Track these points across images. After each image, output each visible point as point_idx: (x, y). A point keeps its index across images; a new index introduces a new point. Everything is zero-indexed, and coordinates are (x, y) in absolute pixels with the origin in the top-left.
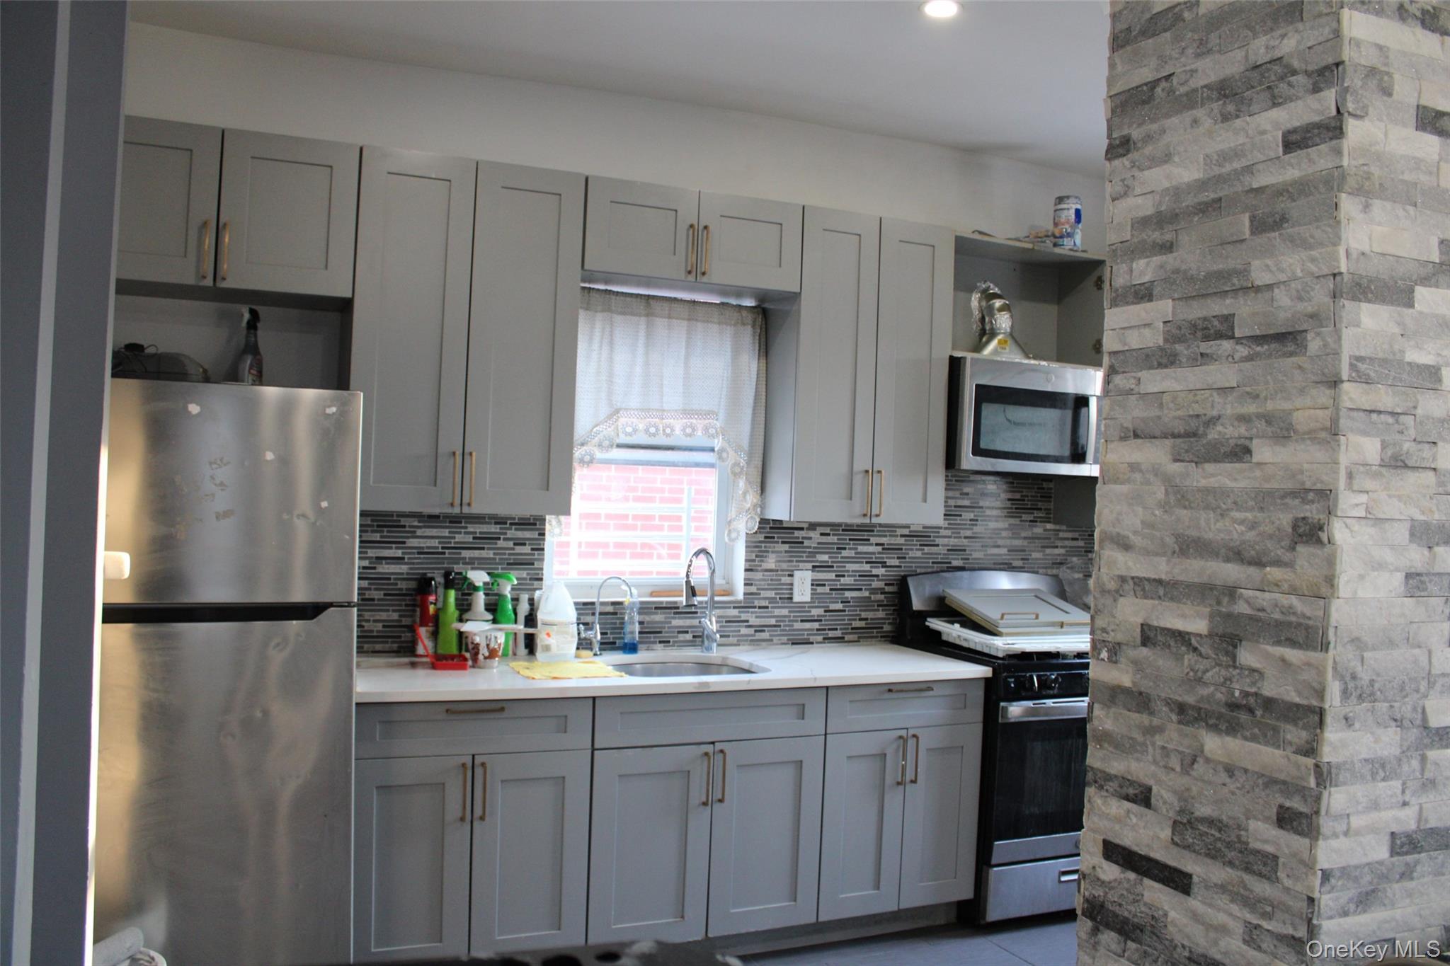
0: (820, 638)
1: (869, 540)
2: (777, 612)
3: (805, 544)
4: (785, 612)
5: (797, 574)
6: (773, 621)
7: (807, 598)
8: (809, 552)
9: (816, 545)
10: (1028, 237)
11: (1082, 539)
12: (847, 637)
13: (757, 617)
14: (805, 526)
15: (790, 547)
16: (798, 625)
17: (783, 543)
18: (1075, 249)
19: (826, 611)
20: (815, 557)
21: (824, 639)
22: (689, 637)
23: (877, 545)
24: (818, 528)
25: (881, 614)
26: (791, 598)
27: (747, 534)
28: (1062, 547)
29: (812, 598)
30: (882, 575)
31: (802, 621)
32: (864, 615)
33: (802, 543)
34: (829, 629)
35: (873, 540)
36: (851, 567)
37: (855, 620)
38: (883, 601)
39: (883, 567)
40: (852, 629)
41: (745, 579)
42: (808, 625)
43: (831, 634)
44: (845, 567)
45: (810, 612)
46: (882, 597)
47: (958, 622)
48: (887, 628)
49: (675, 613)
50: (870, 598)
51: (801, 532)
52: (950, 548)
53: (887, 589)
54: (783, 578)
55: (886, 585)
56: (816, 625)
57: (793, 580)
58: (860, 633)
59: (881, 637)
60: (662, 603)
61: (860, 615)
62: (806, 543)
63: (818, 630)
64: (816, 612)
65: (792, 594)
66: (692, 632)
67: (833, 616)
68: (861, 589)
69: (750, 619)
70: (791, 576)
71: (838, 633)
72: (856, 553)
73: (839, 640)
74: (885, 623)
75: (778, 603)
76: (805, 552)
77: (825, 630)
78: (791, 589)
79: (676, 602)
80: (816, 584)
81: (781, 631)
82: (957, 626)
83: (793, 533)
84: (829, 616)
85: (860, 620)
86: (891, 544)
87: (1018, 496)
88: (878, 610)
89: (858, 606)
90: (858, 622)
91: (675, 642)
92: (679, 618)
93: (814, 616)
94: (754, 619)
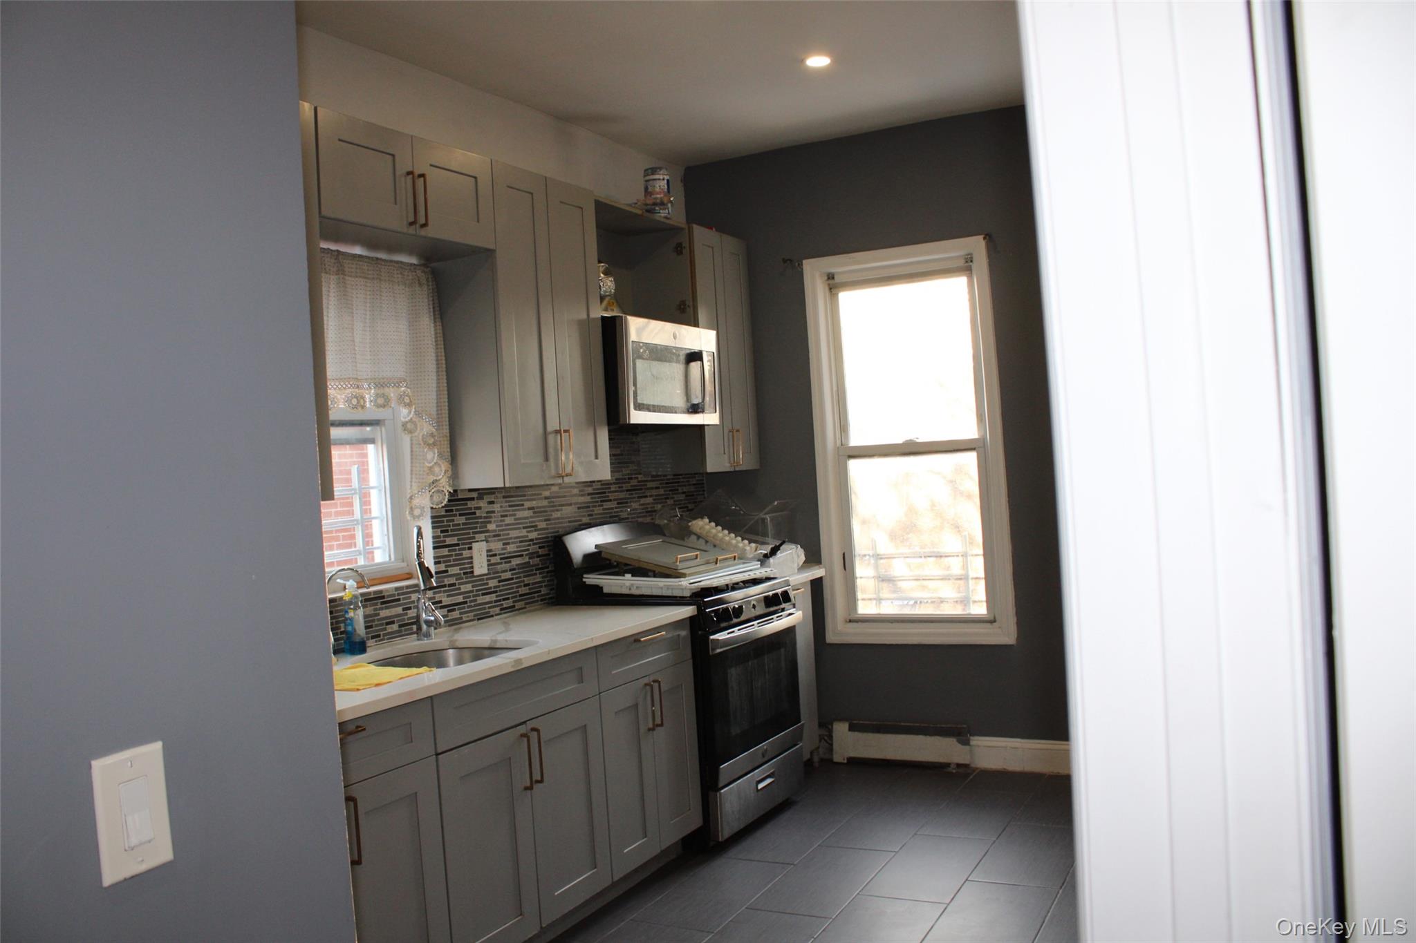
0: (497, 610)
1: (523, 505)
2: (464, 588)
3: (478, 515)
4: (469, 587)
5: (475, 545)
6: (460, 599)
7: (485, 571)
8: (482, 522)
9: (485, 515)
10: (636, 204)
11: (662, 488)
12: (518, 605)
13: (448, 596)
14: (475, 495)
15: (466, 519)
16: (480, 600)
17: (460, 515)
18: (669, 216)
19: (499, 582)
20: (486, 527)
21: (501, 610)
22: (395, 627)
23: (529, 509)
24: (485, 497)
25: (538, 578)
26: (472, 572)
27: (432, 508)
28: (651, 496)
29: (488, 570)
30: (537, 539)
31: (483, 594)
32: (527, 580)
33: (475, 513)
34: (504, 600)
35: (527, 504)
36: (514, 534)
37: (520, 587)
38: (538, 565)
39: (536, 531)
40: (520, 596)
41: (435, 558)
42: (487, 598)
43: (505, 604)
44: (508, 534)
45: (487, 584)
46: (537, 560)
47: (628, 572)
48: (544, 591)
49: (383, 603)
50: (529, 562)
51: (473, 502)
52: (579, 506)
53: (541, 552)
54: (464, 552)
55: (540, 548)
56: (493, 597)
57: (471, 553)
58: (526, 599)
59: (542, 600)
60: (369, 593)
61: (524, 581)
62: (478, 513)
63: (496, 601)
64: (493, 583)
65: (472, 567)
66: (398, 621)
67: (507, 585)
68: (522, 556)
69: (443, 599)
70: (470, 548)
71: (510, 603)
72: (515, 519)
73: (511, 609)
74: (541, 587)
75: (462, 579)
76: (477, 523)
77: (500, 601)
78: (472, 563)
79: (381, 592)
80: (491, 554)
81: (469, 607)
82: (628, 576)
83: (467, 504)
84: (503, 586)
85: (525, 585)
86: (541, 507)
87: (618, 451)
88: (536, 574)
89: (522, 573)
90: (523, 588)
91: (384, 635)
92: (387, 608)
93: (490, 588)
94: (446, 599)
